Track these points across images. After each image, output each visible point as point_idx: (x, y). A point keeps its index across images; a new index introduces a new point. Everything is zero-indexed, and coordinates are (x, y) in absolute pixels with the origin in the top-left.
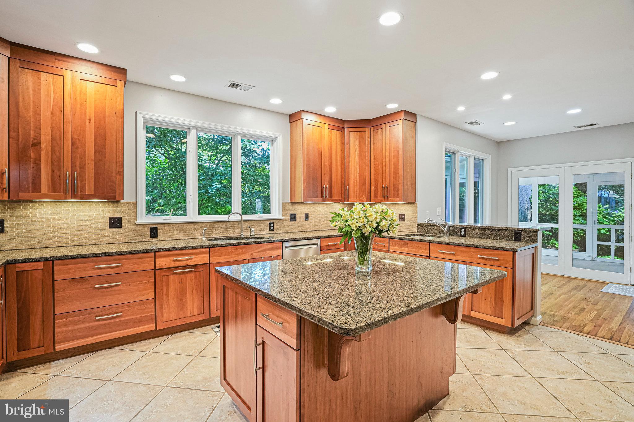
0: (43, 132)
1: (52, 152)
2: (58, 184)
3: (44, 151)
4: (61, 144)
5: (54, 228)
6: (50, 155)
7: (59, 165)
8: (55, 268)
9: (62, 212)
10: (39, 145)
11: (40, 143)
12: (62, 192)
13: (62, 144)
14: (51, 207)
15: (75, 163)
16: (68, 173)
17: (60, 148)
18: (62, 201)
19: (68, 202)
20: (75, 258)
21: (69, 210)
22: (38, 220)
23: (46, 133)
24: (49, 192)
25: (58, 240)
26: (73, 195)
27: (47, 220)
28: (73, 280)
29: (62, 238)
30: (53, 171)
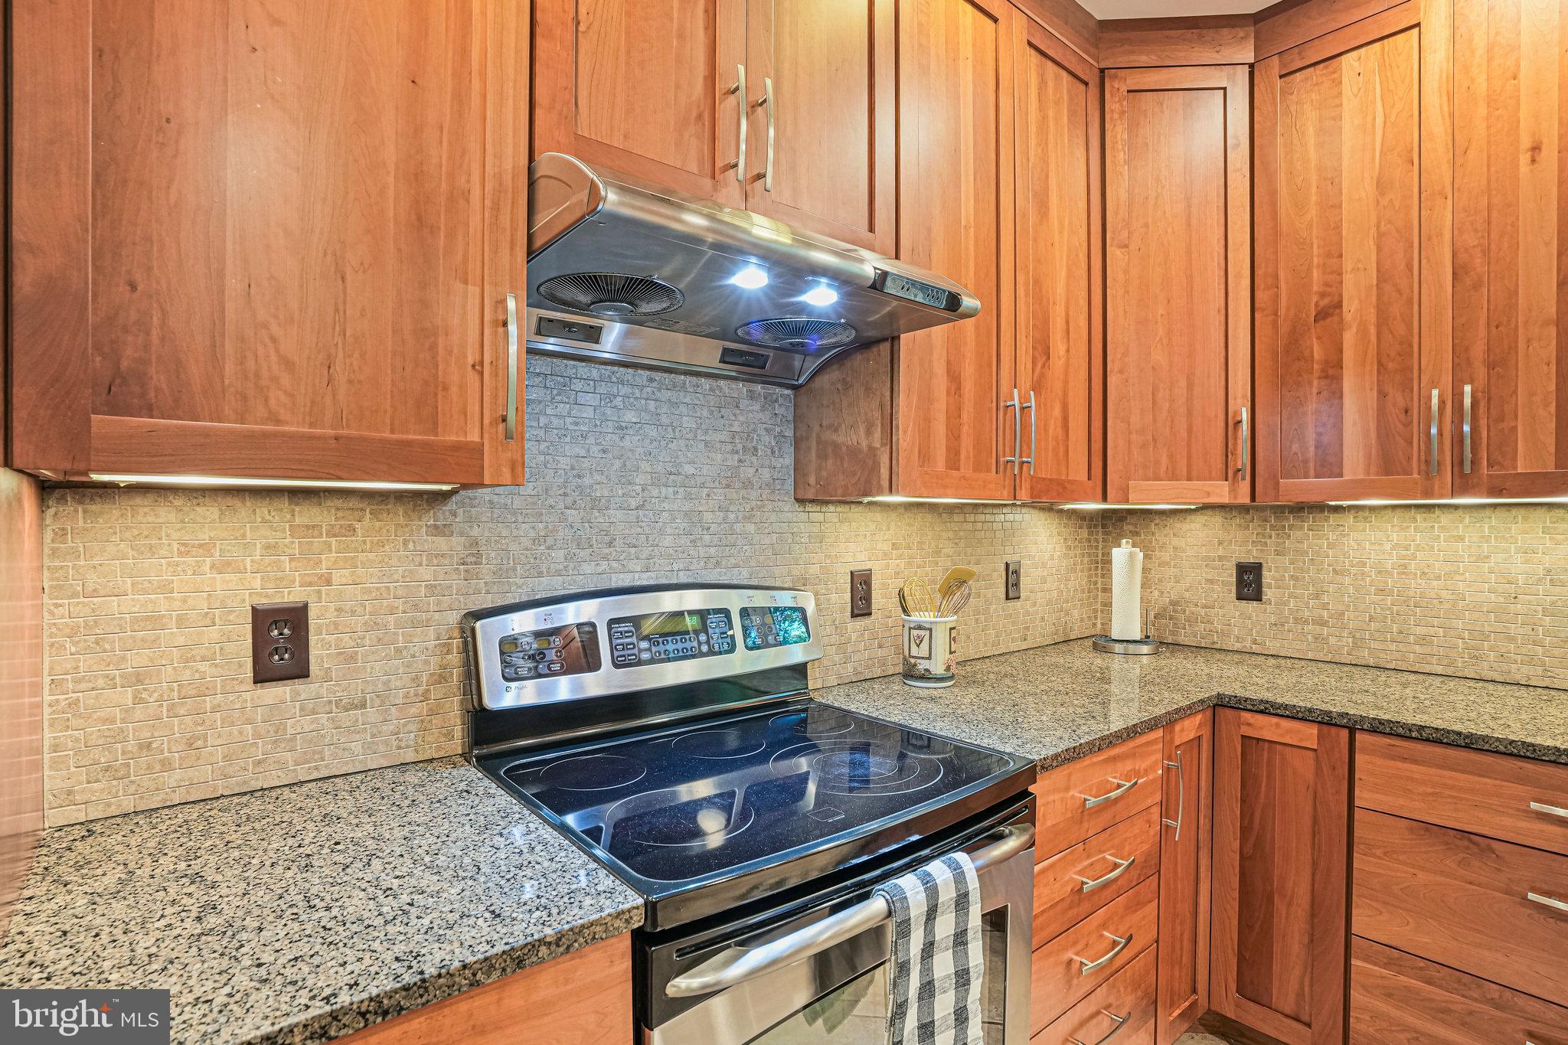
0: (1348, 264)
1: (1379, 326)
2: (1399, 439)
3: (1354, 329)
4: (1412, 288)
5: (1405, 601)
6: (1373, 338)
7: (1406, 370)
8: (1359, 758)
9: (1433, 547)
10: (1338, 311)
11: (1339, 305)
12: (1415, 470)
13: (1416, 285)
14: (1396, 529)
15: (1467, 349)
16: (1435, 393)
17: (1410, 301)
18: (1433, 506)
19: (1456, 507)
20: (1438, 742)
21: (1461, 539)
22: (1354, 570)
23: (1359, 261)
24: (1369, 474)
25: (1418, 649)
26: (1457, 481)
27: (1380, 572)
28: (1427, 829)
29: (1431, 643)
30: (1382, 395)
